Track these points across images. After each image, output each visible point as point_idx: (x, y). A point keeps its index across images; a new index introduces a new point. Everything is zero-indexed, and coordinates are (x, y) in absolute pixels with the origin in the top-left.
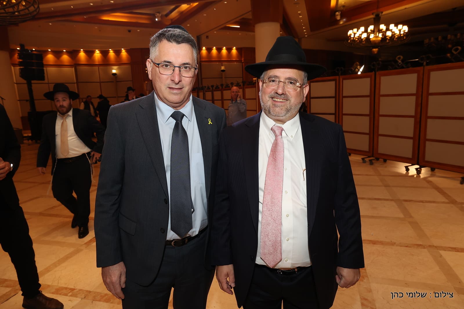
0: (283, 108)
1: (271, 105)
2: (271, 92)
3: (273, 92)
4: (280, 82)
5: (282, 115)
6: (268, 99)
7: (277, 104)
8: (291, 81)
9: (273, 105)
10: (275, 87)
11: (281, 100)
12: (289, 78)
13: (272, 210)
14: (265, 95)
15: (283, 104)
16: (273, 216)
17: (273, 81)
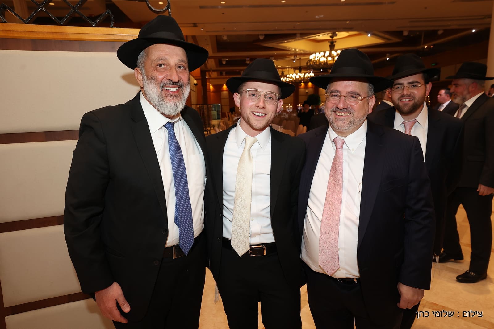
0: (346, 121)
1: (334, 119)
2: (333, 106)
3: (334, 106)
4: (341, 96)
5: (345, 129)
6: (330, 113)
7: (339, 117)
8: (353, 95)
9: (336, 119)
10: (337, 102)
11: (343, 114)
12: (351, 93)
13: (330, 219)
14: (327, 109)
15: (346, 118)
16: (332, 225)
17: (335, 96)
